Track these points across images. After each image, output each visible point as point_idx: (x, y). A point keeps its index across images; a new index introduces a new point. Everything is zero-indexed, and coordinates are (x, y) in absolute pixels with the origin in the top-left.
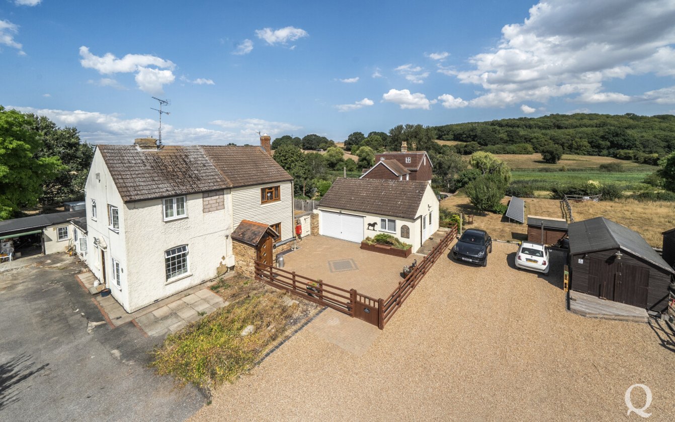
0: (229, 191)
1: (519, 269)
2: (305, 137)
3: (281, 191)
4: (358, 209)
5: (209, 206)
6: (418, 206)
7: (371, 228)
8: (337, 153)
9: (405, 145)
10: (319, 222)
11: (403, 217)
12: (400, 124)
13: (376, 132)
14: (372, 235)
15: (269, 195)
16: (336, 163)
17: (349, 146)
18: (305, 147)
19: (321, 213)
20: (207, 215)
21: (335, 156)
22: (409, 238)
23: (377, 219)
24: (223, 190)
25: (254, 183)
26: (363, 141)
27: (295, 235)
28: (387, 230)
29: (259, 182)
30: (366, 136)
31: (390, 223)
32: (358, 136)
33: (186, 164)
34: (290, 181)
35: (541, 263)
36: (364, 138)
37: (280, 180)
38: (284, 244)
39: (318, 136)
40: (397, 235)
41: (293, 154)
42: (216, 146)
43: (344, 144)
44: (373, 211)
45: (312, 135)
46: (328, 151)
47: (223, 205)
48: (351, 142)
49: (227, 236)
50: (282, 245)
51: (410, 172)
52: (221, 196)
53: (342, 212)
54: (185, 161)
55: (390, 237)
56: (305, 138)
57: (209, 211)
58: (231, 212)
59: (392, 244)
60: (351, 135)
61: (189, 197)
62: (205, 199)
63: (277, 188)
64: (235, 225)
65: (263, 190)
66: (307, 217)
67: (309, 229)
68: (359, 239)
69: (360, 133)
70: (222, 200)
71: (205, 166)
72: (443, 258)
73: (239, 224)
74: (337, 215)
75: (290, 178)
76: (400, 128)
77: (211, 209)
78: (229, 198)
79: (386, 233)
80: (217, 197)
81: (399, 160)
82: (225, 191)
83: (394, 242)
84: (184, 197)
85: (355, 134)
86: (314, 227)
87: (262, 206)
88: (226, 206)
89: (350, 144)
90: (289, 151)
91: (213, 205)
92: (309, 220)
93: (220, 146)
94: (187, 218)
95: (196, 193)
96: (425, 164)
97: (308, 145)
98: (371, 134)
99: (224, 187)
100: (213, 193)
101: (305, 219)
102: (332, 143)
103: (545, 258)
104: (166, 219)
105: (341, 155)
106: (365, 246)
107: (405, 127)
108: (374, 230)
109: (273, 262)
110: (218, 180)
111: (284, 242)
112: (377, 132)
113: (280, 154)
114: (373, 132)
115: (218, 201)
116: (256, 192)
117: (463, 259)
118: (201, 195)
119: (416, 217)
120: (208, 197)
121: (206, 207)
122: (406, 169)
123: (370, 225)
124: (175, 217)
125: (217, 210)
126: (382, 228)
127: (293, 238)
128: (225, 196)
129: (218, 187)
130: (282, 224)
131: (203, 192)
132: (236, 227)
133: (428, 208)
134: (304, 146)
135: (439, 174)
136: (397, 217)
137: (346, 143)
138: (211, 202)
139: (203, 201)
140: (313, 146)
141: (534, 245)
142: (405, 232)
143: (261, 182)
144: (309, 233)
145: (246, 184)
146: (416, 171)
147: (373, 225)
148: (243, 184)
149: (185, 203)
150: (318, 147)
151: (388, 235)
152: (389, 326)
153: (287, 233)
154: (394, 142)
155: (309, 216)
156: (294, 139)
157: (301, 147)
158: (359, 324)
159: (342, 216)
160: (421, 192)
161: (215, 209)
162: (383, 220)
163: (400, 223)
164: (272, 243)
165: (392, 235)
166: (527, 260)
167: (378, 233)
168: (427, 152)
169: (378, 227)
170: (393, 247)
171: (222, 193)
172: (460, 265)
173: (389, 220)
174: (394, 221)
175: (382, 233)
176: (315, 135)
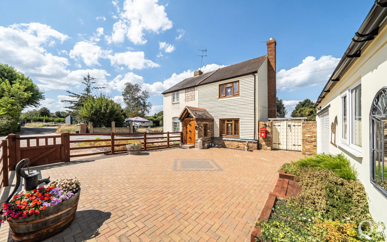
3: (240, 85)
5: (188, 98)
7: (333, 138)
15: (229, 90)
20: (187, 103)
27: (259, 138)
37: (239, 75)
38: (240, 142)
47: (194, 97)
50: (237, 141)
52: (193, 92)
53: (322, 109)
58: (198, 102)
62: (187, 93)
66: (296, 124)
67: (300, 143)
70: (194, 94)
77: (189, 100)
78: (197, 93)
82: (196, 88)
84: (179, 92)
87: (219, 100)
88: (196, 98)
91: (190, 97)
92: (299, 128)
94: (179, 103)
95: (182, 90)
99: (194, 85)
100: (190, 90)
101: (290, 126)
104: (173, 103)
108: (335, 143)
115: (192, 95)
116: (214, 88)
121: (186, 98)
124: (176, 102)
125: (191, 100)
127: (254, 140)
130: (240, 120)
131: (185, 89)
138: (189, 95)
139: (185, 94)
145: (208, 82)
153: (247, 132)
155: (301, 124)
164: (194, 124)
171: (194, 89)
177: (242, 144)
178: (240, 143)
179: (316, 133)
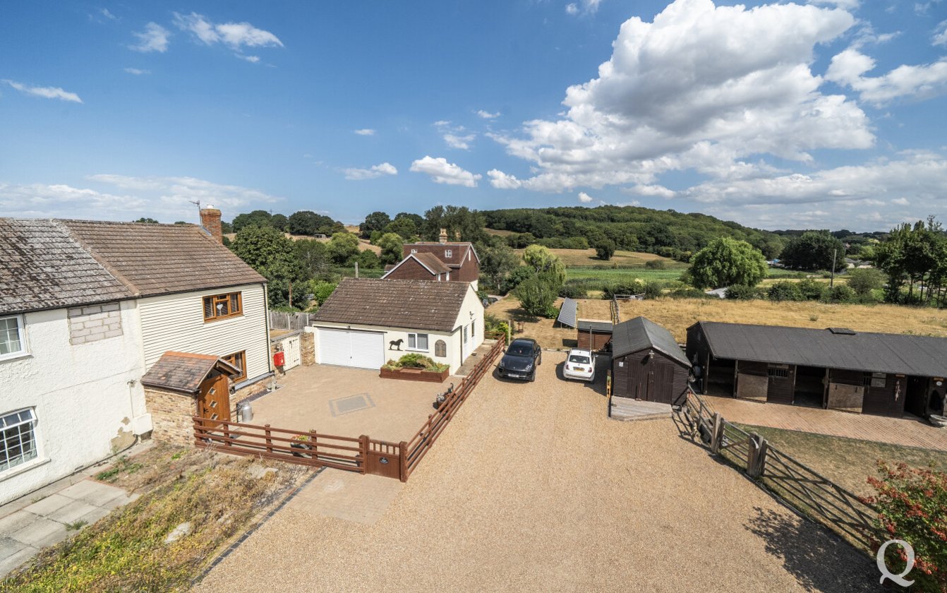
0: (131, 303)
1: (567, 380)
2: (295, 214)
3: (243, 300)
4: (375, 323)
5: (85, 332)
6: (457, 315)
7: (395, 347)
8: (348, 241)
9: (445, 233)
10: (315, 345)
11: (438, 330)
12: (439, 204)
13: (406, 214)
14: (396, 356)
15: (220, 307)
16: (347, 257)
17: (367, 232)
18: (295, 230)
19: (317, 332)
20: (81, 349)
21: (344, 246)
22: (445, 356)
23: (403, 335)
24: (118, 301)
25: (188, 288)
26: (388, 225)
27: (273, 367)
28: (416, 349)
29: (199, 286)
30: (392, 218)
31: (421, 339)
32: (380, 219)
33: (22, 254)
34: (261, 283)
35: (587, 370)
36: (389, 221)
37: (241, 282)
38: (253, 384)
39: (316, 215)
40: (430, 353)
41: (271, 241)
42: (100, 223)
43: (359, 229)
44: (397, 324)
45: (307, 212)
46: (334, 239)
47: (121, 328)
48: (370, 226)
49: (132, 383)
50: (249, 385)
51: (451, 270)
52: (114, 313)
53: (352, 328)
54: (18, 249)
55: (421, 357)
56: (294, 217)
57: (87, 341)
58: (139, 340)
59: (423, 366)
60: (370, 216)
61: (29, 317)
62: (78, 319)
63: (236, 296)
64: (147, 362)
65: (207, 301)
66: (295, 338)
67: (299, 356)
68: (378, 365)
69: (384, 214)
70: (117, 319)
71: (72, 258)
72: (488, 377)
73: (157, 360)
74: (344, 333)
75: (261, 280)
76: (439, 209)
77: (90, 338)
78: (131, 315)
79: (415, 353)
80: (105, 315)
81: (436, 253)
82: (123, 304)
83: (425, 363)
84: (19, 318)
85: (376, 214)
86: (307, 353)
87: (207, 325)
88: (125, 330)
89: (368, 228)
90: (263, 235)
91: (94, 330)
92: (297, 342)
93: (110, 223)
94: (30, 356)
95: (49, 309)
96: (470, 259)
97: (299, 228)
98: (399, 215)
99: (119, 296)
100: (97, 309)
101: (290, 342)
102: (340, 227)
103: (592, 365)
105: (354, 245)
106: (386, 373)
107: (446, 210)
108: (398, 349)
109: (231, 414)
110: (106, 284)
111: (252, 382)
112: (408, 213)
113: (246, 240)
114: (402, 214)
115: (107, 322)
116: (194, 303)
117: (509, 375)
118: (65, 312)
119: (454, 329)
120: (82, 314)
121: (77, 334)
122: (445, 266)
123: (392, 343)
125: (105, 338)
126: (410, 346)
127: (270, 372)
128: (123, 312)
129: (105, 298)
130: (246, 352)
131: (68, 307)
132: (151, 366)
133: (469, 316)
134: (292, 228)
135: (488, 272)
136: (430, 330)
137: (362, 227)
138: (88, 325)
139: (70, 323)
140: (308, 230)
141: (582, 352)
142: (441, 349)
143: (202, 286)
144: (299, 362)
145: (170, 290)
146: (458, 268)
147: (398, 343)
148: (164, 291)
149: (20, 330)
150: (316, 231)
151: (418, 355)
152: (415, 476)
153: (257, 365)
154: (432, 228)
155: (298, 337)
156: (274, 216)
157: (288, 230)
158: (374, 481)
159: (351, 334)
160: (461, 295)
161: (102, 335)
162: (410, 336)
163: (433, 338)
164: (227, 385)
165: (423, 354)
166: (576, 368)
167: (405, 353)
168: (473, 243)
169: (404, 346)
170: (424, 370)
171: (116, 307)
172: (507, 383)
173: (419, 335)
174: (426, 336)
175: (410, 353)
176: (312, 213)
177: (255, 385)
178: (253, 386)
179: (313, 343)
